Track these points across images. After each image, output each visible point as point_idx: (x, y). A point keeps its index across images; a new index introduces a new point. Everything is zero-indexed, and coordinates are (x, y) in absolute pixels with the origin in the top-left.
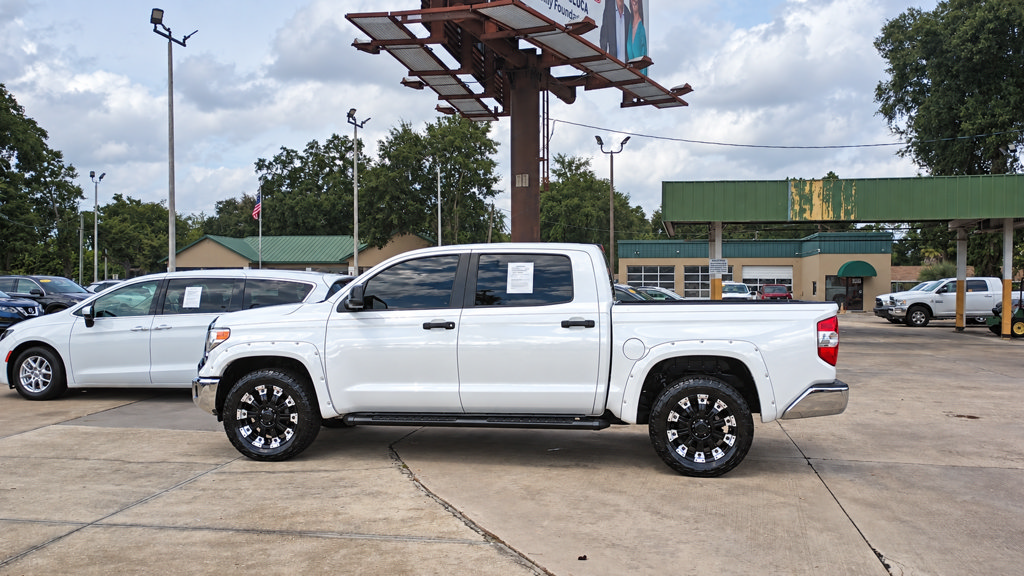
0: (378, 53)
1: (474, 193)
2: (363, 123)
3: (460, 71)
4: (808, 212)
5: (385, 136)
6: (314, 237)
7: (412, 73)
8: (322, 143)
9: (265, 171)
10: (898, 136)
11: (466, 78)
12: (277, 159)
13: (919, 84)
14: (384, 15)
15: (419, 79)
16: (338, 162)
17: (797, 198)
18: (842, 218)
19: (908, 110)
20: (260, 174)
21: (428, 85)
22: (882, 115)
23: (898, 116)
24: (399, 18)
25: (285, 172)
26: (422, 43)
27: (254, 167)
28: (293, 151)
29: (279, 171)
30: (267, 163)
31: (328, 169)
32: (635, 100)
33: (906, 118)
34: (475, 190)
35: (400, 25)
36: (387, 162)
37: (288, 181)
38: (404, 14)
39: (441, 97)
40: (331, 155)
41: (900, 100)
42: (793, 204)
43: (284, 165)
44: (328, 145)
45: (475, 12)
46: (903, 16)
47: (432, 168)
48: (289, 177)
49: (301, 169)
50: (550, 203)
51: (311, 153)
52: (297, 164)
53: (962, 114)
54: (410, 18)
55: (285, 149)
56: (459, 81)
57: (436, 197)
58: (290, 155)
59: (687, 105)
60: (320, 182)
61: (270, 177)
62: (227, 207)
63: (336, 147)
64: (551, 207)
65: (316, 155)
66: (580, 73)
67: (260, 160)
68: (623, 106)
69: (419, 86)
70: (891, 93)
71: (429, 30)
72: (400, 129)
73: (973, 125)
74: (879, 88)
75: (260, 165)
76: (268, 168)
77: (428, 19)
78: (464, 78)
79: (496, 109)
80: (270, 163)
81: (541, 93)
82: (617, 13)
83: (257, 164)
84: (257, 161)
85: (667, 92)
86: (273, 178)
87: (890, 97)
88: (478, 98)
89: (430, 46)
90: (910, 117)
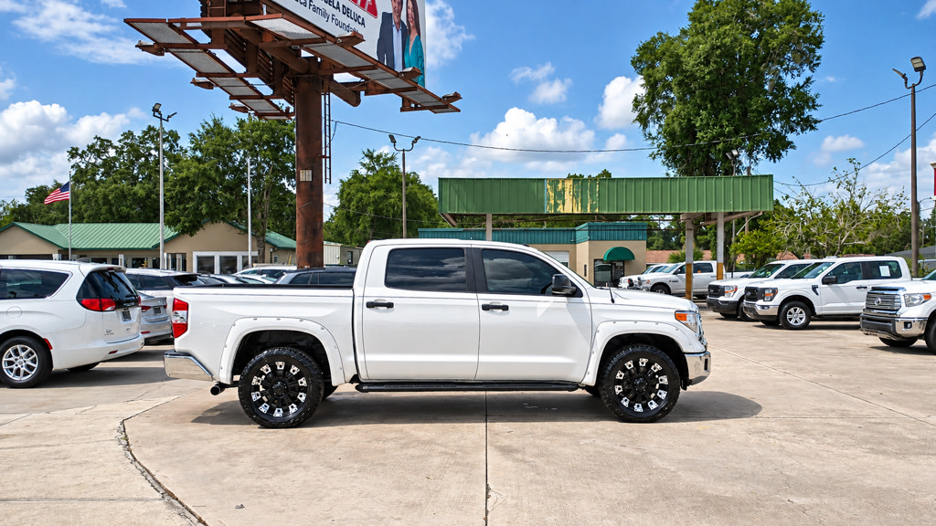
0: (163, 55)
1: (284, 184)
2: (169, 117)
3: (246, 74)
4: (561, 206)
5: (197, 129)
6: (127, 225)
7: (200, 74)
8: (138, 133)
9: (78, 159)
10: (650, 142)
11: (253, 81)
12: (91, 148)
13: (667, 97)
14: (163, 21)
15: (208, 80)
16: (153, 152)
17: (552, 194)
18: (589, 212)
19: (659, 119)
20: (73, 161)
21: (217, 85)
22: (638, 124)
23: (651, 124)
24: (178, 25)
25: (99, 161)
26: (205, 48)
27: (66, 155)
28: (108, 141)
29: (93, 161)
30: (80, 152)
31: (143, 159)
32: (413, 105)
33: (657, 126)
34: (284, 181)
35: (180, 31)
36: (198, 154)
37: (103, 170)
38: (183, 21)
39: (232, 97)
40: (148, 145)
41: (651, 111)
42: (549, 199)
43: (98, 154)
44: (143, 137)
45: (248, 23)
46: (654, 40)
47: (243, 161)
48: (103, 165)
49: (115, 159)
50: (359, 194)
51: (126, 143)
52: (112, 153)
53: (697, 125)
54: (189, 25)
55: (99, 138)
56: (247, 83)
57: (247, 187)
58: (105, 144)
59: (459, 111)
60: (135, 172)
61: (83, 166)
62: (39, 194)
63: (152, 138)
64: (361, 199)
65: (131, 145)
66: (358, 79)
67: (73, 149)
68: (402, 110)
69: (209, 86)
70: (646, 105)
71: (210, 37)
72: (212, 124)
73: (706, 133)
74: (636, 100)
75: (74, 153)
76: (82, 157)
77: (207, 27)
78: (252, 81)
79: (288, 109)
80: (84, 152)
81: (323, 97)
82: (395, 29)
83: (70, 152)
84: (70, 149)
85: (440, 100)
86: (87, 166)
87: (644, 108)
88: (267, 98)
89: (212, 51)
90: (660, 126)
